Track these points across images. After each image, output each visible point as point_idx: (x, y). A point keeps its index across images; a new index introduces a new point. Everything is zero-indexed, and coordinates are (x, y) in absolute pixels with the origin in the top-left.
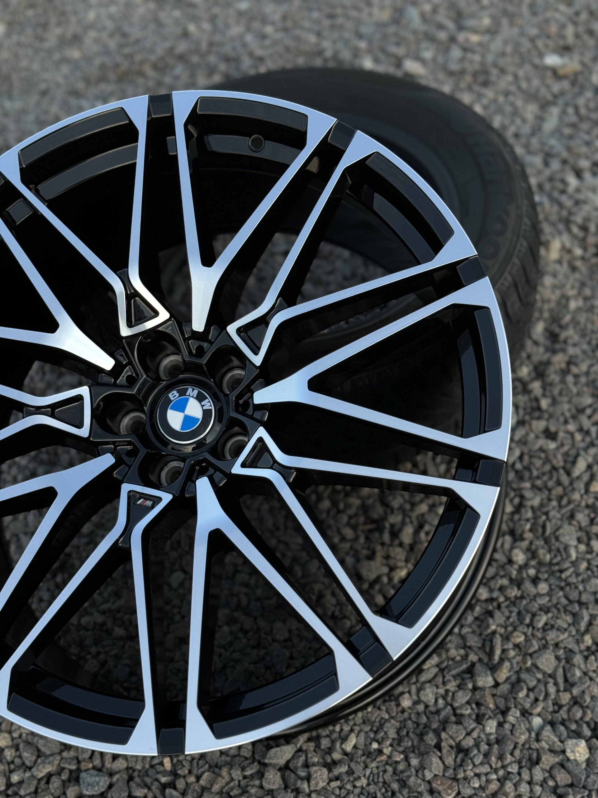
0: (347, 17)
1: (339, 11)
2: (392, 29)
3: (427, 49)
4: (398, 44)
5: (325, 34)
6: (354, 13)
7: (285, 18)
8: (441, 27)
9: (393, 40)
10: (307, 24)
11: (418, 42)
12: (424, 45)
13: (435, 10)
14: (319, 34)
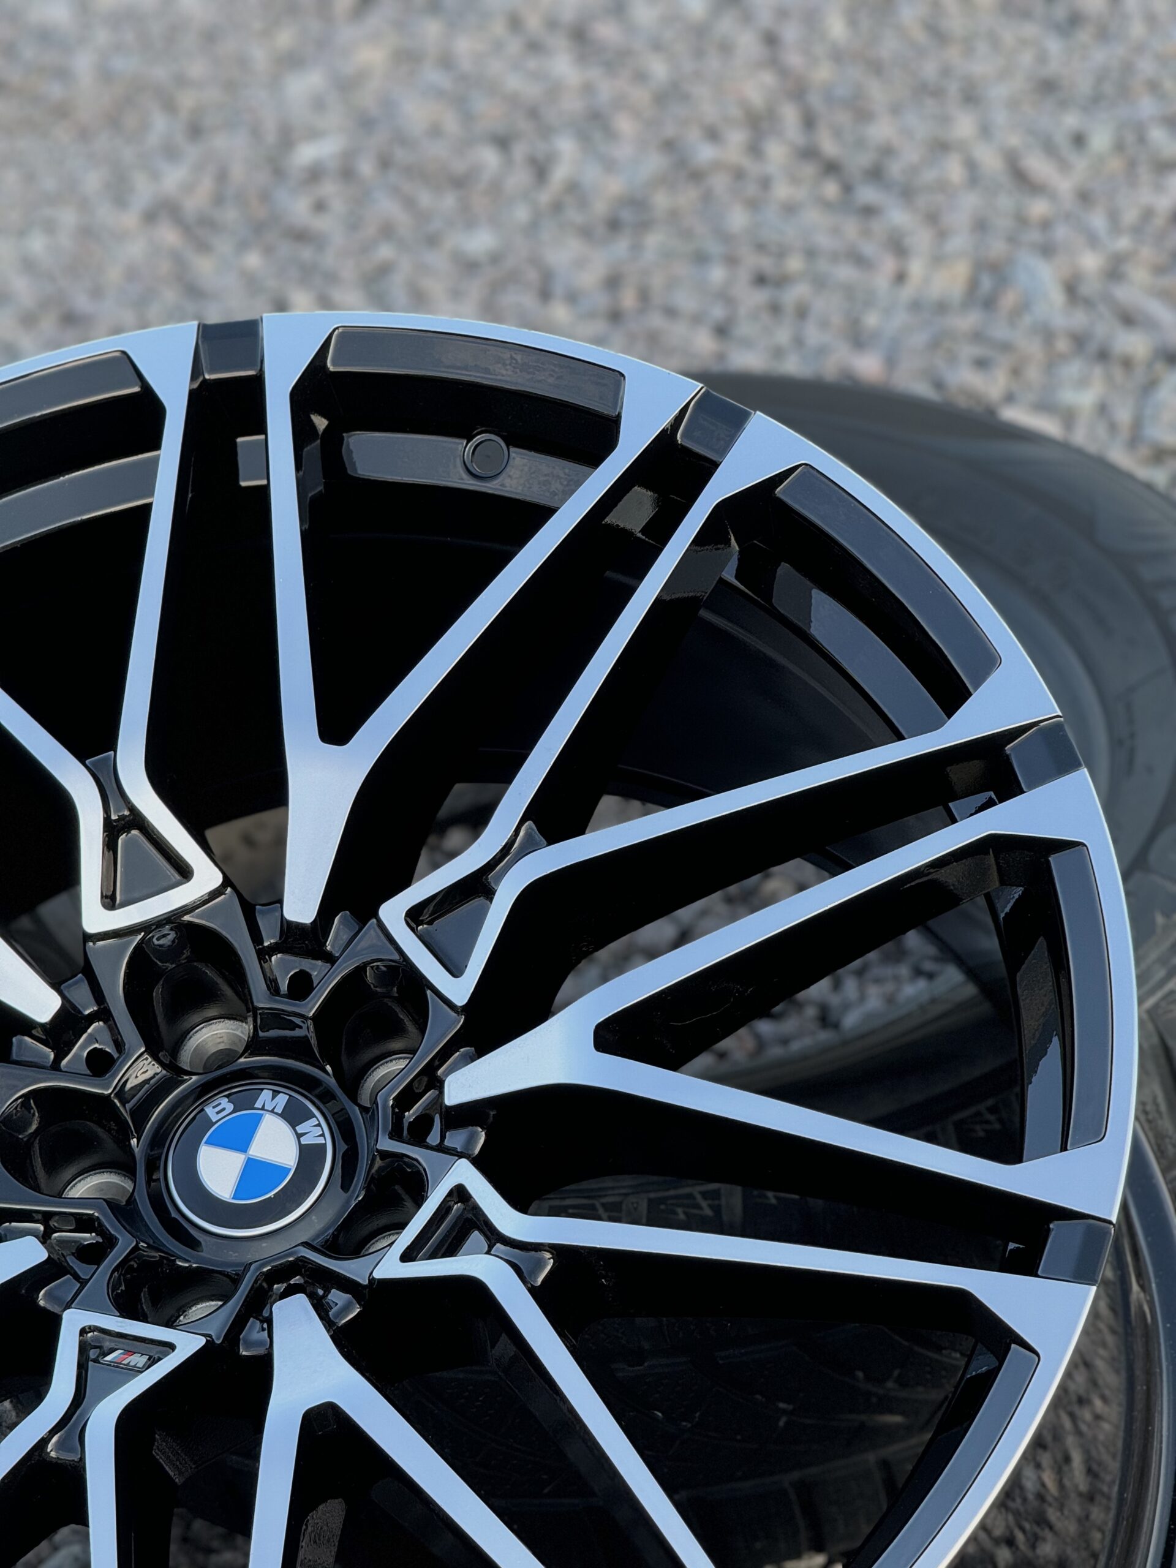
0: (820, 283)
1: (795, 264)
2: (967, 322)
3: (1083, 383)
4: (981, 364)
5: (744, 328)
6: (845, 272)
7: (613, 282)
8: (1128, 319)
9: (969, 351)
10: (686, 301)
11: (1052, 362)
12: (1073, 369)
13: (1115, 272)
14: (722, 331)
